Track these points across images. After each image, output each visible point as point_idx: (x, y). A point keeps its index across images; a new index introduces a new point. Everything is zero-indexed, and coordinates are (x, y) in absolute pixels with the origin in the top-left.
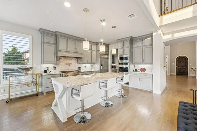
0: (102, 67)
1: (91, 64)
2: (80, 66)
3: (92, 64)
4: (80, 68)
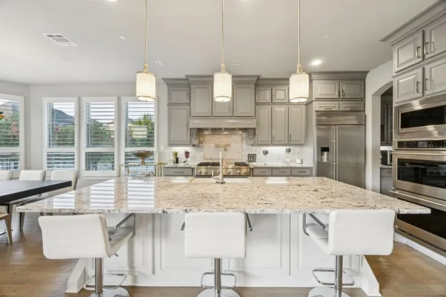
0: (328, 155)
1: (285, 145)
2: (254, 150)
3: (290, 145)
4: (252, 157)
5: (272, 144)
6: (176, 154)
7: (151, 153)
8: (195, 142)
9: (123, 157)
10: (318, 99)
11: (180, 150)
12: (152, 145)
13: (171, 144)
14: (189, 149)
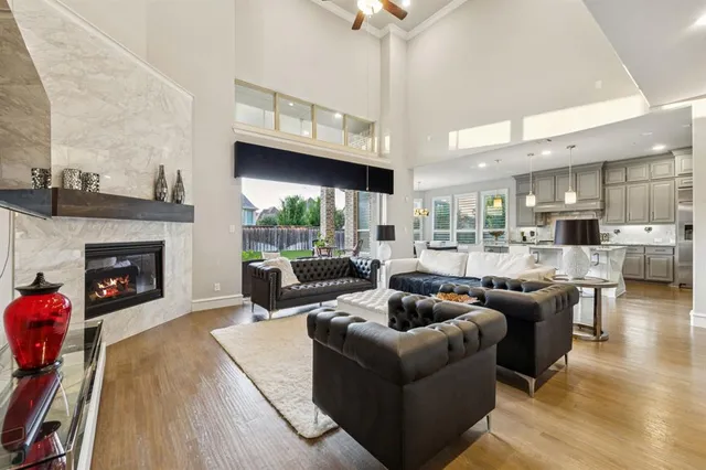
1: (644, 223)
3: (650, 223)
5: (626, 223)
6: (523, 233)
7: (502, 233)
8: (541, 223)
9: (482, 236)
10: (681, 175)
11: (527, 230)
12: (503, 226)
13: (519, 225)
14: (533, 229)
